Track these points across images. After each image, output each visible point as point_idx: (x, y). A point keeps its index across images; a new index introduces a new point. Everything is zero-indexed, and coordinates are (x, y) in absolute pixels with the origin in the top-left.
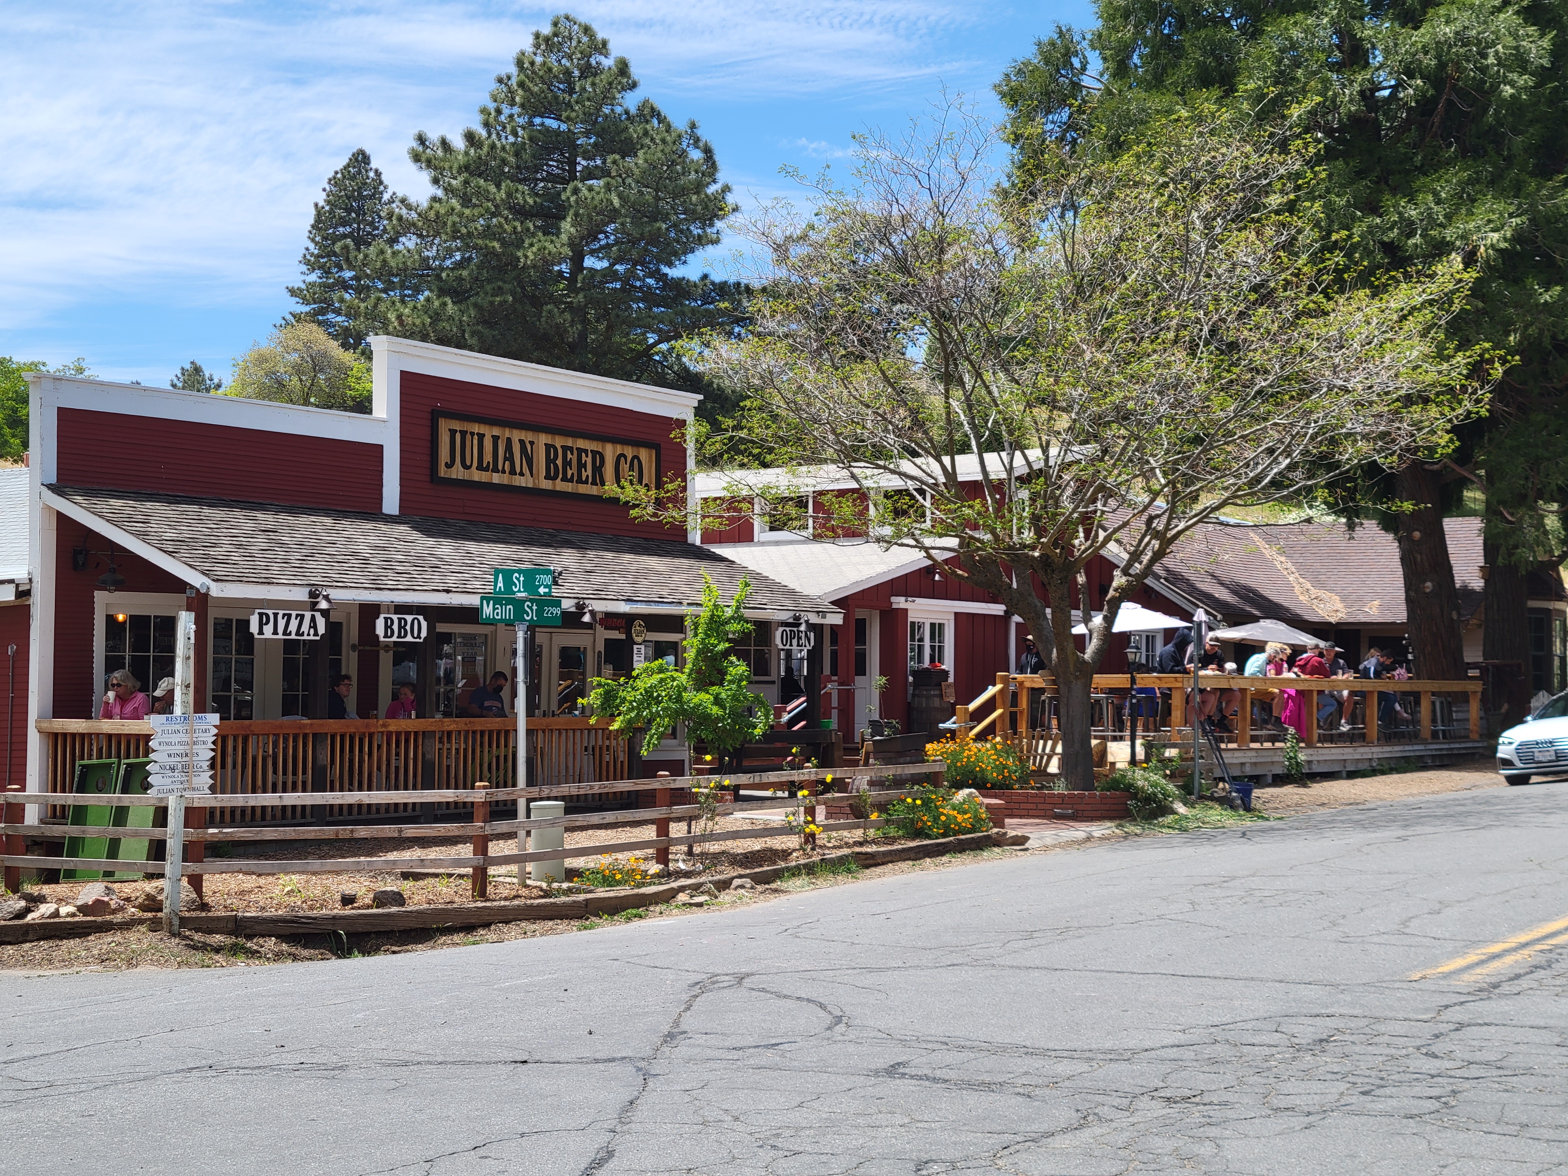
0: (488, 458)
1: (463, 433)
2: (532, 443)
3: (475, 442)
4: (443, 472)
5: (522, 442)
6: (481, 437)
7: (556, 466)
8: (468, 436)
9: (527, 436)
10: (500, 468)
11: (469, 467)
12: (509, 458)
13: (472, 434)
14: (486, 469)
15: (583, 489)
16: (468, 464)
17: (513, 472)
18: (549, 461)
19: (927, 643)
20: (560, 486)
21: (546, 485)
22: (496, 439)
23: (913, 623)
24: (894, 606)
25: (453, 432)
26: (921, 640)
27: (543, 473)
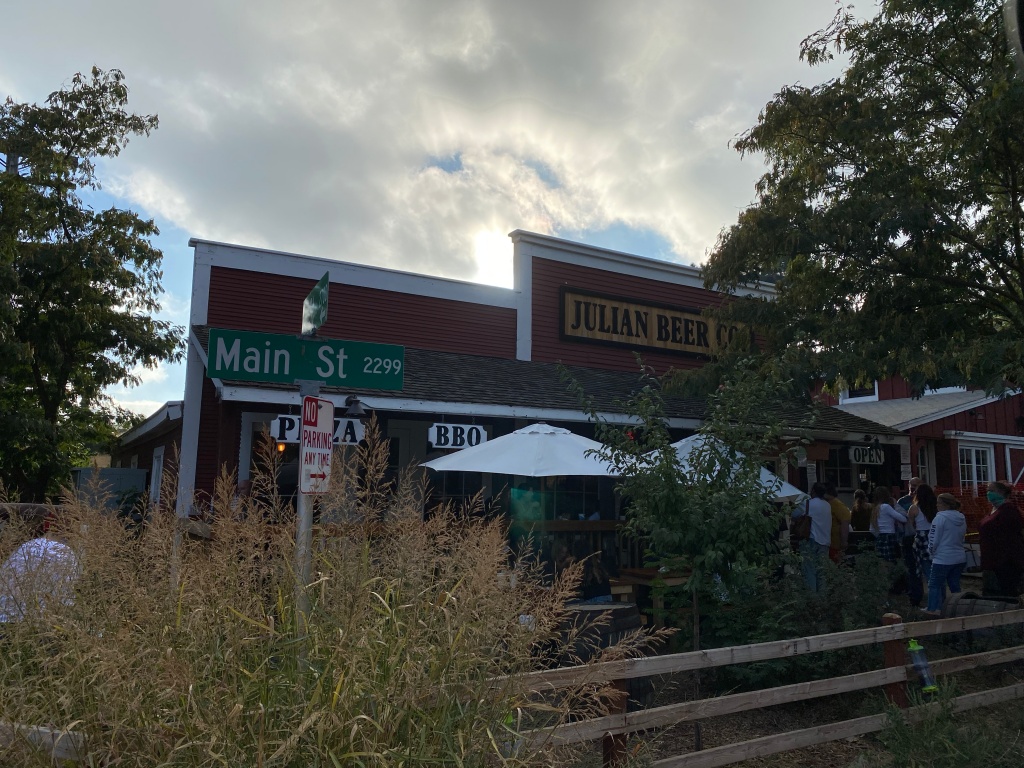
0: (608, 323)
1: (587, 305)
2: (646, 314)
3: (598, 311)
4: (569, 331)
5: (638, 313)
6: (603, 308)
7: (667, 332)
8: (592, 307)
9: (642, 309)
10: (619, 330)
11: (593, 329)
12: (628, 324)
13: (595, 305)
14: (608, 331)
15: (690, 348)
16: (592, 326)
17: (630, 333)
18: (660, 328)
19: (974, 464)
20: (670, 345)
21: (659, 344)
22: (615, 310)
23: (962, 450)
24: (946, 438)
25: (578, 304)
26: (969, 461)
27: (656, 335)
